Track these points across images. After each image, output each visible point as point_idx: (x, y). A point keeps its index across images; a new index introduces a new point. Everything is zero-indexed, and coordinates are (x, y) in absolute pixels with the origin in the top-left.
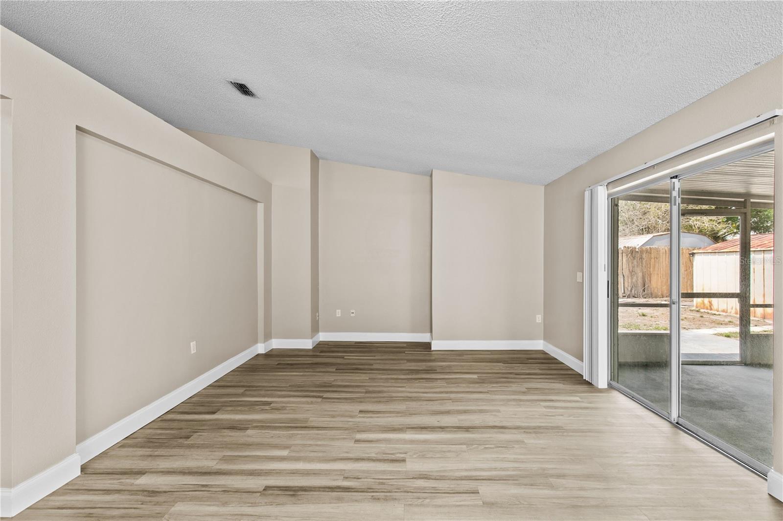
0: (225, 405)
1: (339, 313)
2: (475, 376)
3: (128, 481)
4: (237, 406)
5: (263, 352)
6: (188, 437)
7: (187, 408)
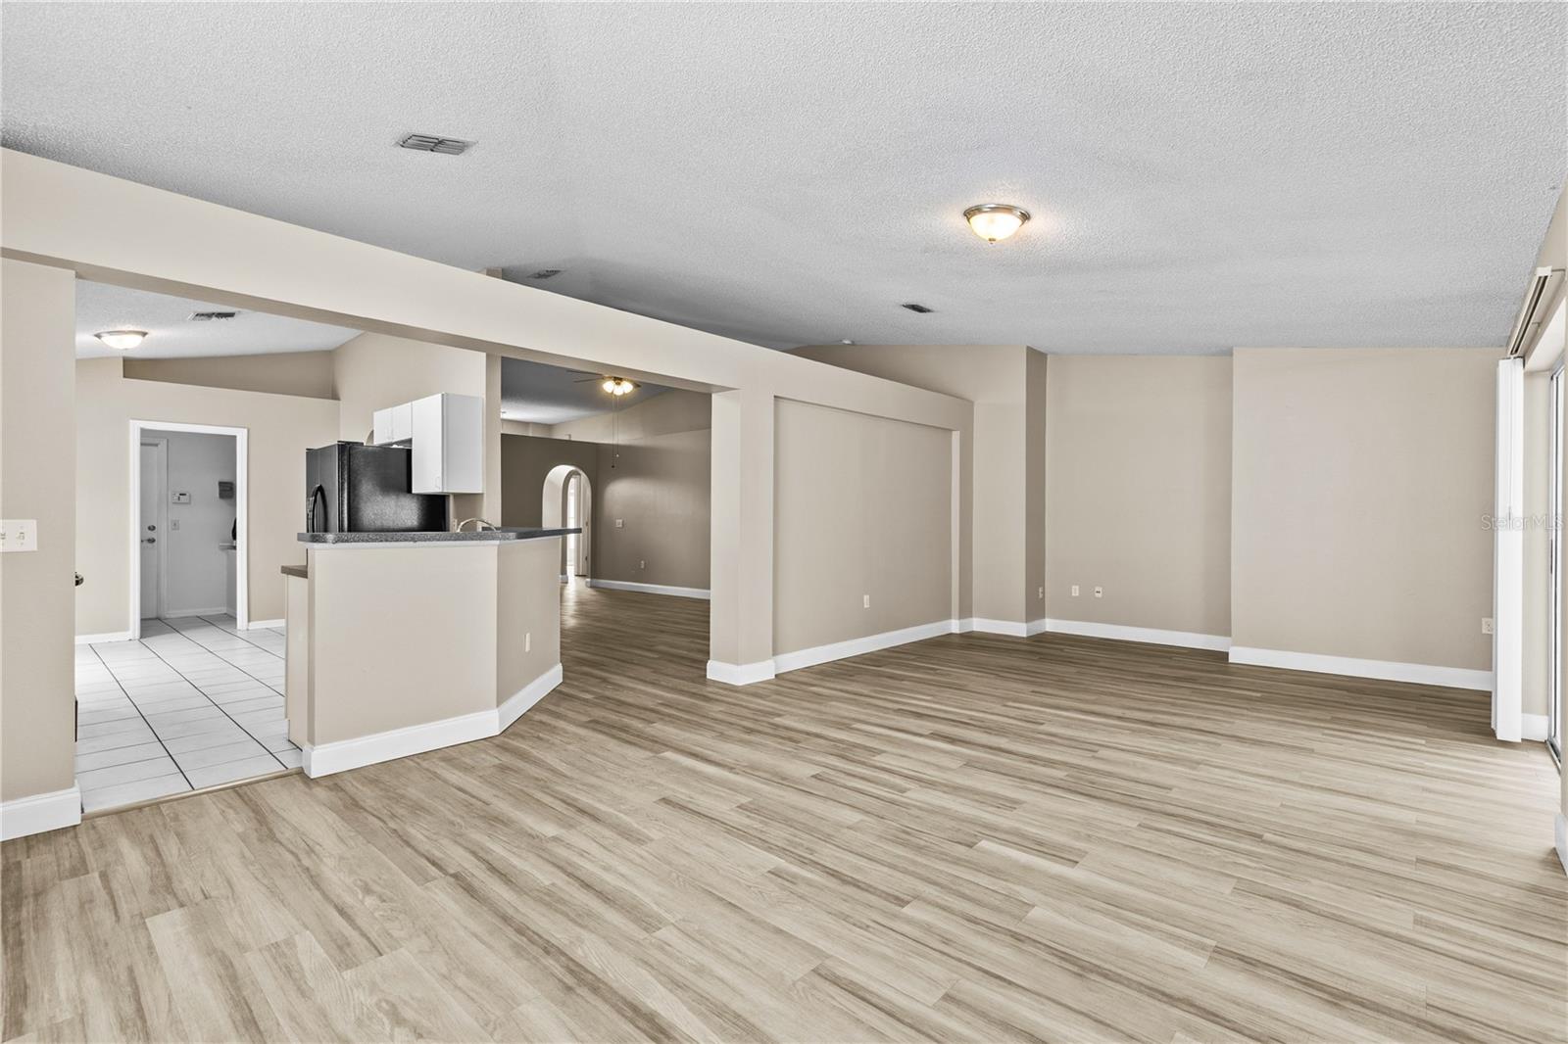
0: (891, 663)
1: (1075, 591)
2: (1259, 695)
3: (804, 687)
4: (899, 666)
5: (958, 632)
6: (851, 676)
7: (858, 660)
